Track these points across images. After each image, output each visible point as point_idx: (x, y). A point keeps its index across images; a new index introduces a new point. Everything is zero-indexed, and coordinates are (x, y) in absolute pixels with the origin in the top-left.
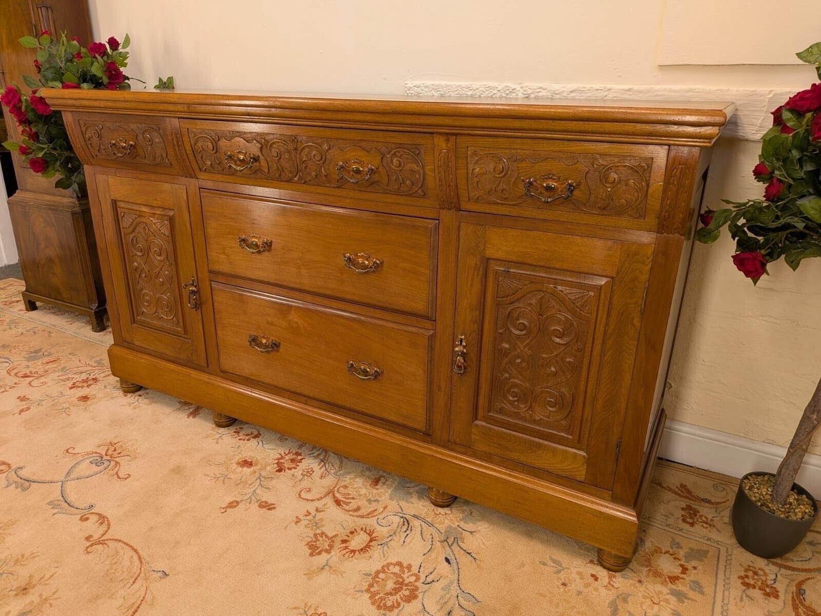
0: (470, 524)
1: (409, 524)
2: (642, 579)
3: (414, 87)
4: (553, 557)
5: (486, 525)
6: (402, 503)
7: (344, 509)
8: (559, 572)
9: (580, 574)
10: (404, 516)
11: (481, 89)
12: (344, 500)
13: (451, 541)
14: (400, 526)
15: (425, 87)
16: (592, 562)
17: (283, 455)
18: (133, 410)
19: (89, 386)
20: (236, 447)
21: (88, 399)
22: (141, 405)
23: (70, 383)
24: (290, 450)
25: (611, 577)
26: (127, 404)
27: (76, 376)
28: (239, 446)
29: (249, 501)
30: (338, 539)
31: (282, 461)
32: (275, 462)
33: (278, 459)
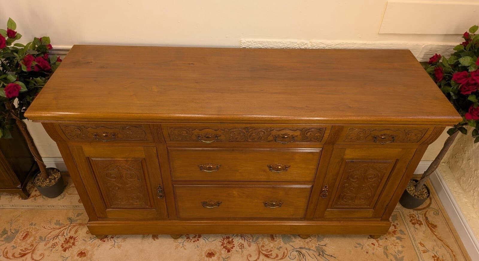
0: (322, 242)
1: (302, 253)
2: (386, 237)
4: (357, 242)
5: (328, 239)
6: (291, 243)
7: (272, 258)
8: (362, 248)
9: (368, 245)
10: (297, 250)
12: (268, 253)
13: (321, 253)
14: (300, 256)
16: (368, 238)
17: (222, 241)
18: (119, 249)
19: (74, 244)
20: (196, 247)
21: (84, 253)
22: (120, 243)
23: (59, 247)
24: (222, 237)
25: (378, 241)
26: (111, 247)
27: (57, 241)
28: (198, 246)
31: (225, 245)
32: (222, 247)
33: (222, 245)
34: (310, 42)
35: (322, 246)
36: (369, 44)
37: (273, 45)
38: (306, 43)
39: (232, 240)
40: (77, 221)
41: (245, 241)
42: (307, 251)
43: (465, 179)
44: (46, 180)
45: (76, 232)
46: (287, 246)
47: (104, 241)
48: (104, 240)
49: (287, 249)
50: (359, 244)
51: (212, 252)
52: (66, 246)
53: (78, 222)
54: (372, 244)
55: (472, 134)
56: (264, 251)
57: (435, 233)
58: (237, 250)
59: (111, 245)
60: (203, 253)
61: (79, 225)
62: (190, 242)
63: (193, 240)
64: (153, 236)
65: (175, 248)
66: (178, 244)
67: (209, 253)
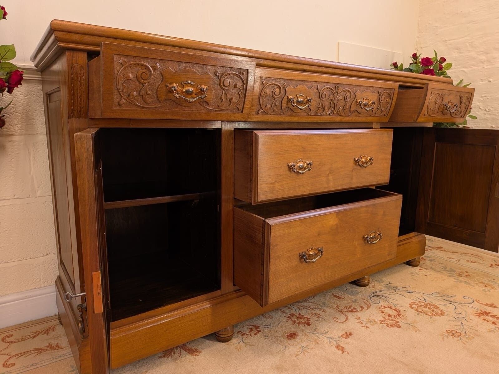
0: (384, 282)
1: (380, 296)
6: (361, 294)
7: (360, 311)
10: (372, 296)
12: (350, 309)
13: (395, 289)
14: (382, 298)
17: (291, 320)
28: (266, 336)
29: (338, 341)
30: (387, 317)
31: (297, 322)
32: (297, 325)
33: (295, 323)
35: (389, 285)
39: (300, 315)
41: (315, 310)
42: (382, 292)
46: (360, 297)
49: (363, 299)
50: (412, 273)
51: (290, 333)
54: (420, 270)
56: (344, 309)
58: (316, 320)
60: (281, 338)
62: (251, 336)
63: (252, 334)
64: (189, 353)
65: (237, 350)
66: (237, 344)
67: (288, 336)
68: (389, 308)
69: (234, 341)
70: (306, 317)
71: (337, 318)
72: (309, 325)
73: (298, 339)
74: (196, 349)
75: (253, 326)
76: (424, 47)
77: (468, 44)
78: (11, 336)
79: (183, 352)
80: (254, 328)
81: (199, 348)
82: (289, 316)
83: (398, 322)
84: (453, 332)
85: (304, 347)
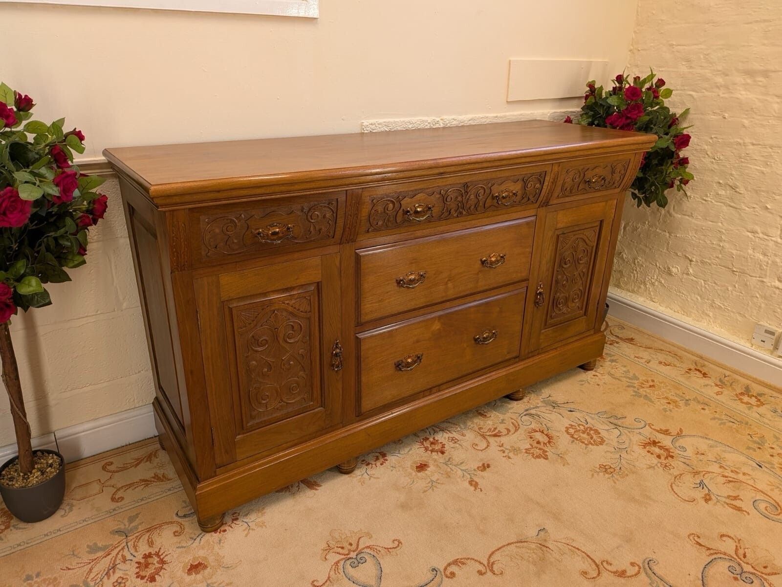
0: (543, 394)
1: (534, 415)
2: (600, 365)
3: (370, 124)
4: (578, 380)
5: (545, 390)
6: (511, 411)
8: (589, 383)
9: (592, 378)
10: (524, 414)
11: (418, 123)
12: (494, 433)
13: (554, 405)
14: (534, 418)
15: (378, 124)
16: (585, 372)
17: (423, 446)
18: (264, 527)
19: (162, 562)
20: (392, 468)
21: (200, 564)
22: (260, 520)
23: (133, 581)
24: (417, 442)
25: (596, 371)
26: (246, 532)
27: (119, 574)
28: (392, 467)
29: (472, 475)
30: (535, 444)
31: (430, 448)
32: (430, 452)
33: (427, 450)
34: (442, 120)
35: (548, 399)
36: (501, 117)
37: (401, 127)
38: (437, 120)
39: (434, 439)
40: (137, 529)
41: (452, 433)
42: (536, 409)
43: (626, 280)
44: (31, 473)
45: (151, 544)
46: (509, 415)
47: (225, 531)
48: (222, 528)
49: (512, 419)
50: (582, 381)
51: (421, 464)
52: (148, 572)
53: (140, 528)
54: (594, 376)
55: (633, 198)
56: (487, 432)
57: (639, 345)
58: (452, 446)
59: (244, 530)
60: (410, 470)
61: (147, 532)
62: (377, 466)
63: (378, 463)
64: (308, 487)
65: (360, 483)
66: (360, 477)
67: (417, 467)
68: (540, 432)
69: (357, 472)
70: (441, 443)
71: (477, 445)
72: (443, 453)
73: (428, 471)
74: (315, 482)
75: (379, 453)
76: (641, 50)
77: (702, 57)
78: (112, 463)
79: (302, 485)
80: (381, 457)
81: (318, 481)
82: (422, 440)
83: (546, 452)
84: (607, 467)
85: (434, 482)
